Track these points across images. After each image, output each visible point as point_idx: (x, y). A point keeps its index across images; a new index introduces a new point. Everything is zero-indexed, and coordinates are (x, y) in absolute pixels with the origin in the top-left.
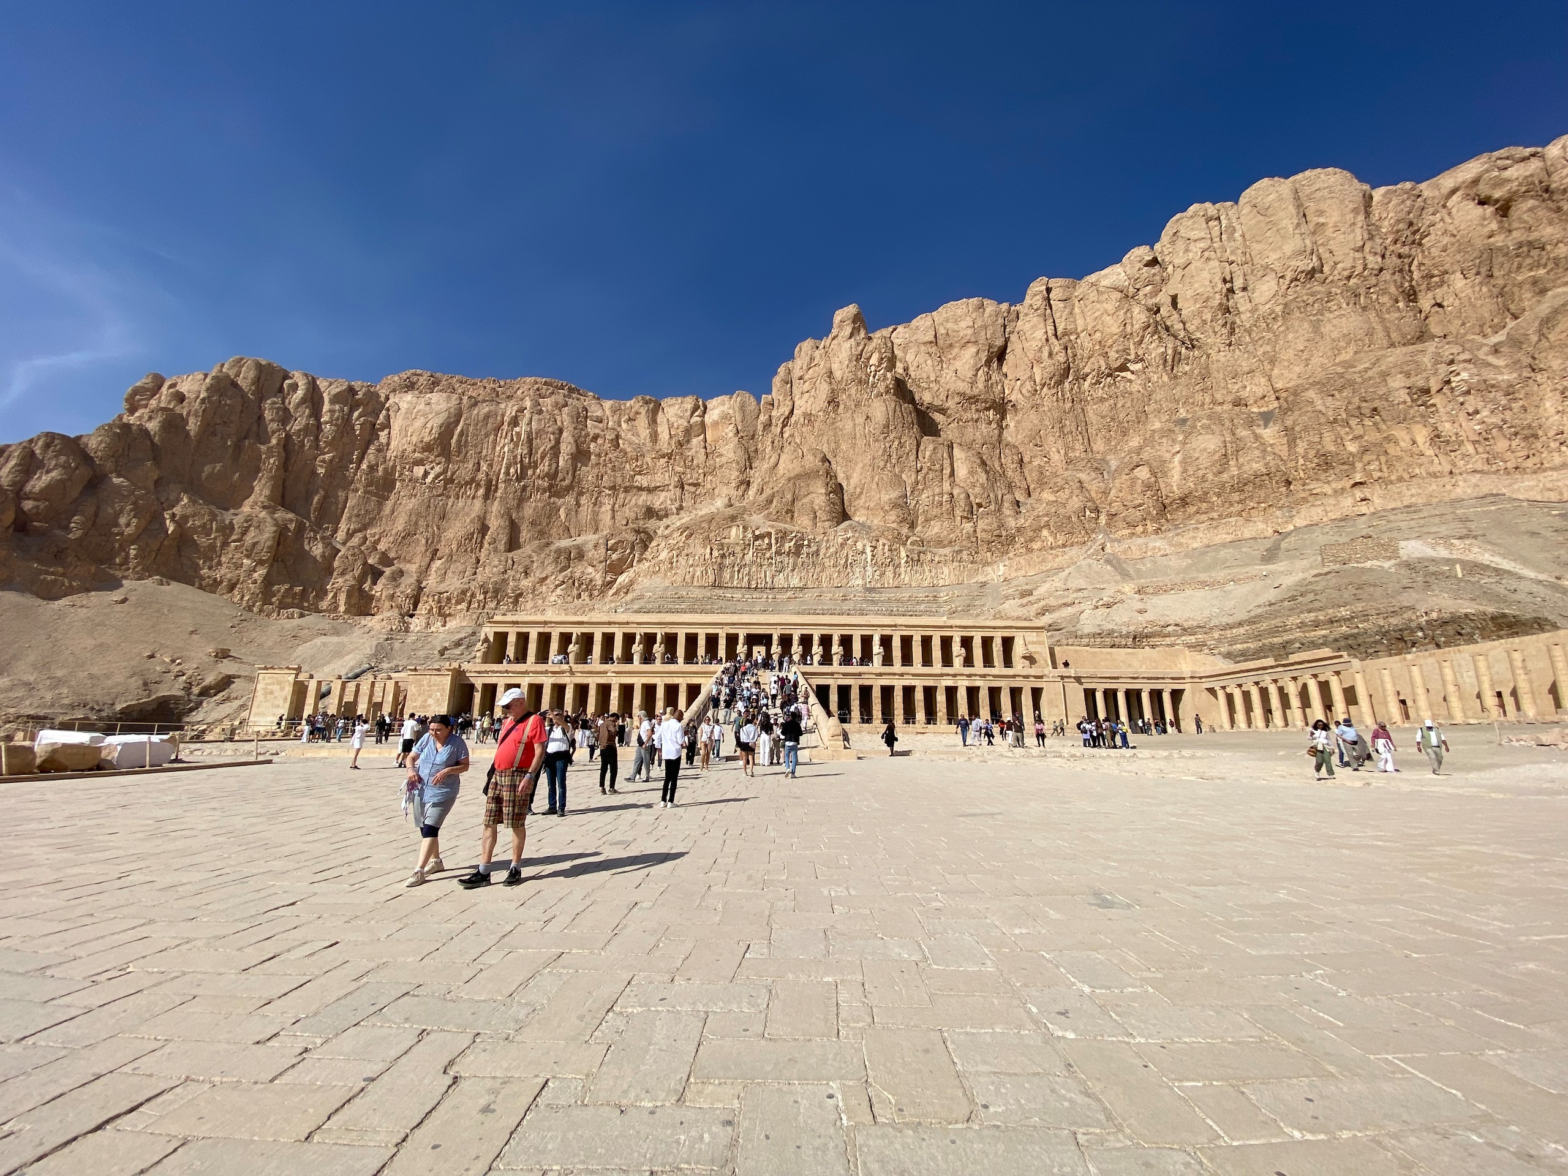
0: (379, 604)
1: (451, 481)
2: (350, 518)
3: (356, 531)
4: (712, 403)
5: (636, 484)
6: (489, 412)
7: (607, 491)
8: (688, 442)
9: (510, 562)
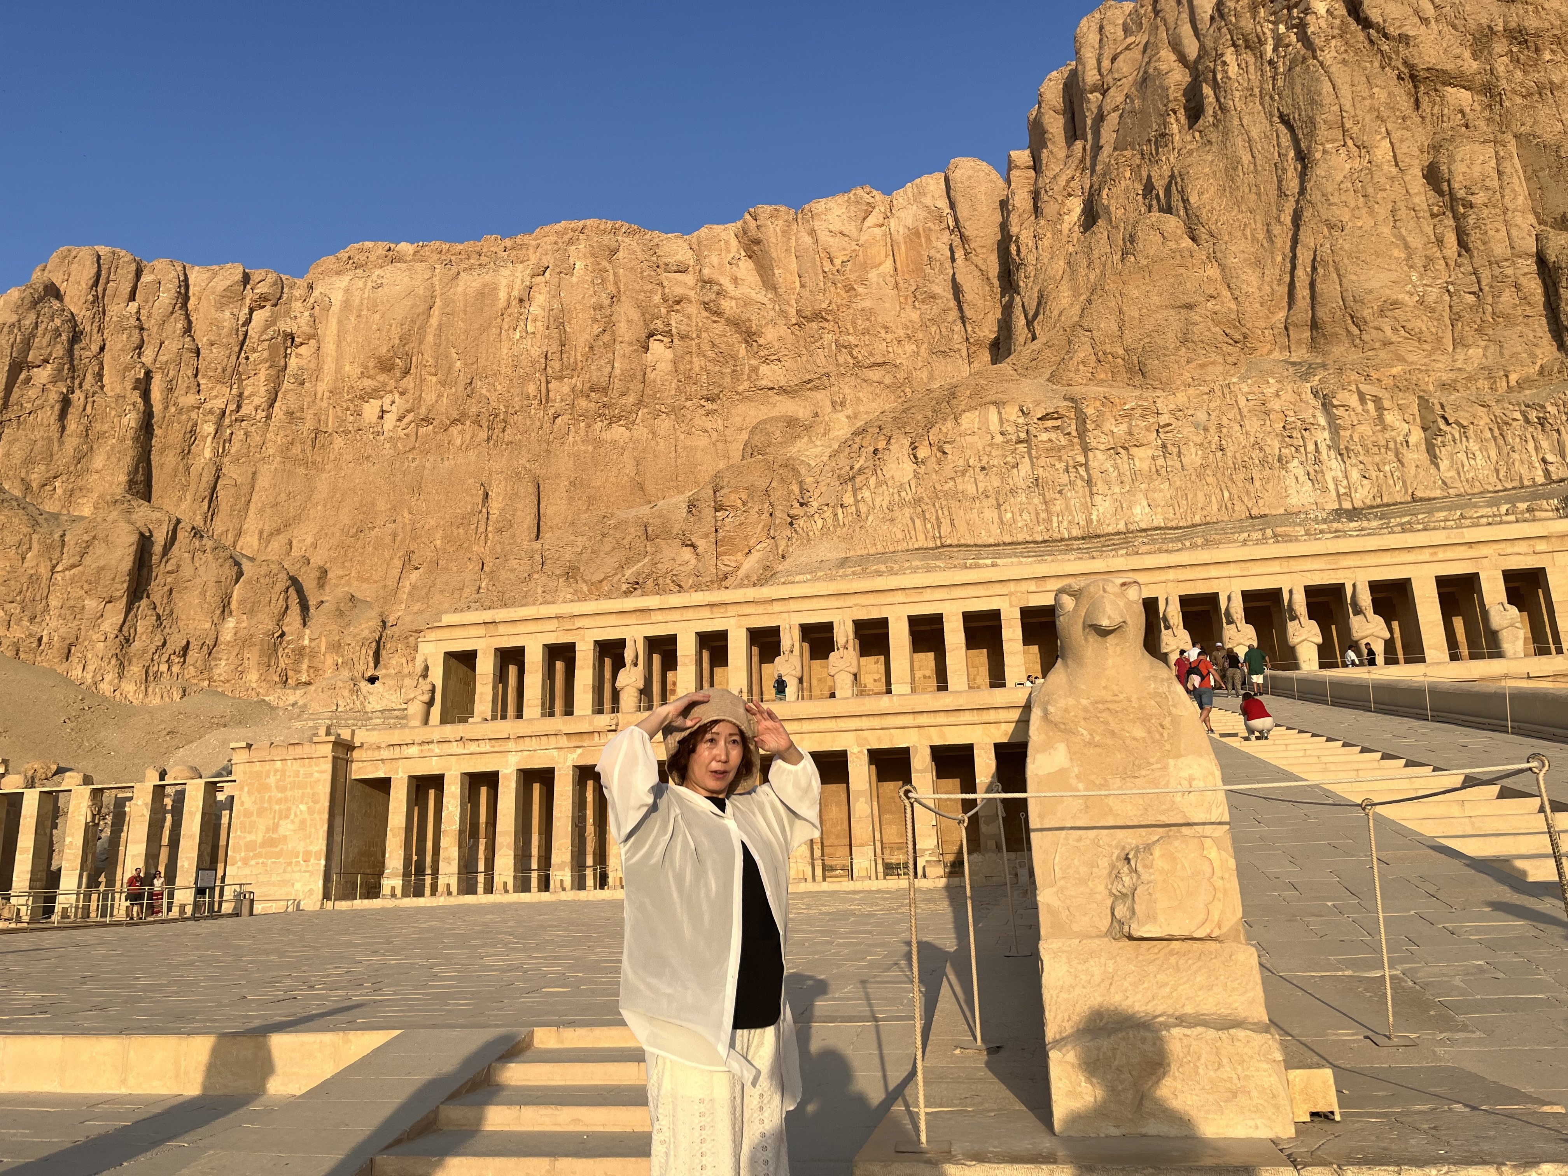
0: (316, 663)
1: (427, 420)
2: (261, 511)
3: (271, 535)
4: (900, 196)
5: (764, 383)
6: (485, 285)
7: (709, 406)
8: (863, 281)
9: (538, 558)
